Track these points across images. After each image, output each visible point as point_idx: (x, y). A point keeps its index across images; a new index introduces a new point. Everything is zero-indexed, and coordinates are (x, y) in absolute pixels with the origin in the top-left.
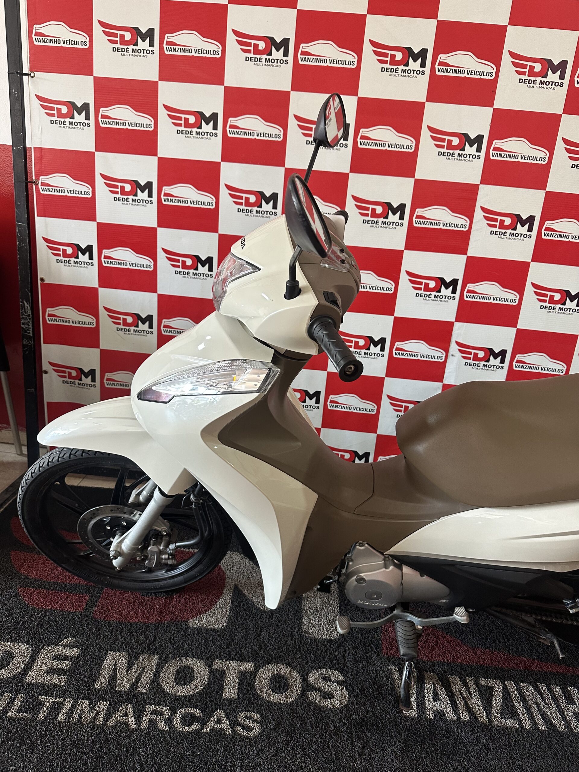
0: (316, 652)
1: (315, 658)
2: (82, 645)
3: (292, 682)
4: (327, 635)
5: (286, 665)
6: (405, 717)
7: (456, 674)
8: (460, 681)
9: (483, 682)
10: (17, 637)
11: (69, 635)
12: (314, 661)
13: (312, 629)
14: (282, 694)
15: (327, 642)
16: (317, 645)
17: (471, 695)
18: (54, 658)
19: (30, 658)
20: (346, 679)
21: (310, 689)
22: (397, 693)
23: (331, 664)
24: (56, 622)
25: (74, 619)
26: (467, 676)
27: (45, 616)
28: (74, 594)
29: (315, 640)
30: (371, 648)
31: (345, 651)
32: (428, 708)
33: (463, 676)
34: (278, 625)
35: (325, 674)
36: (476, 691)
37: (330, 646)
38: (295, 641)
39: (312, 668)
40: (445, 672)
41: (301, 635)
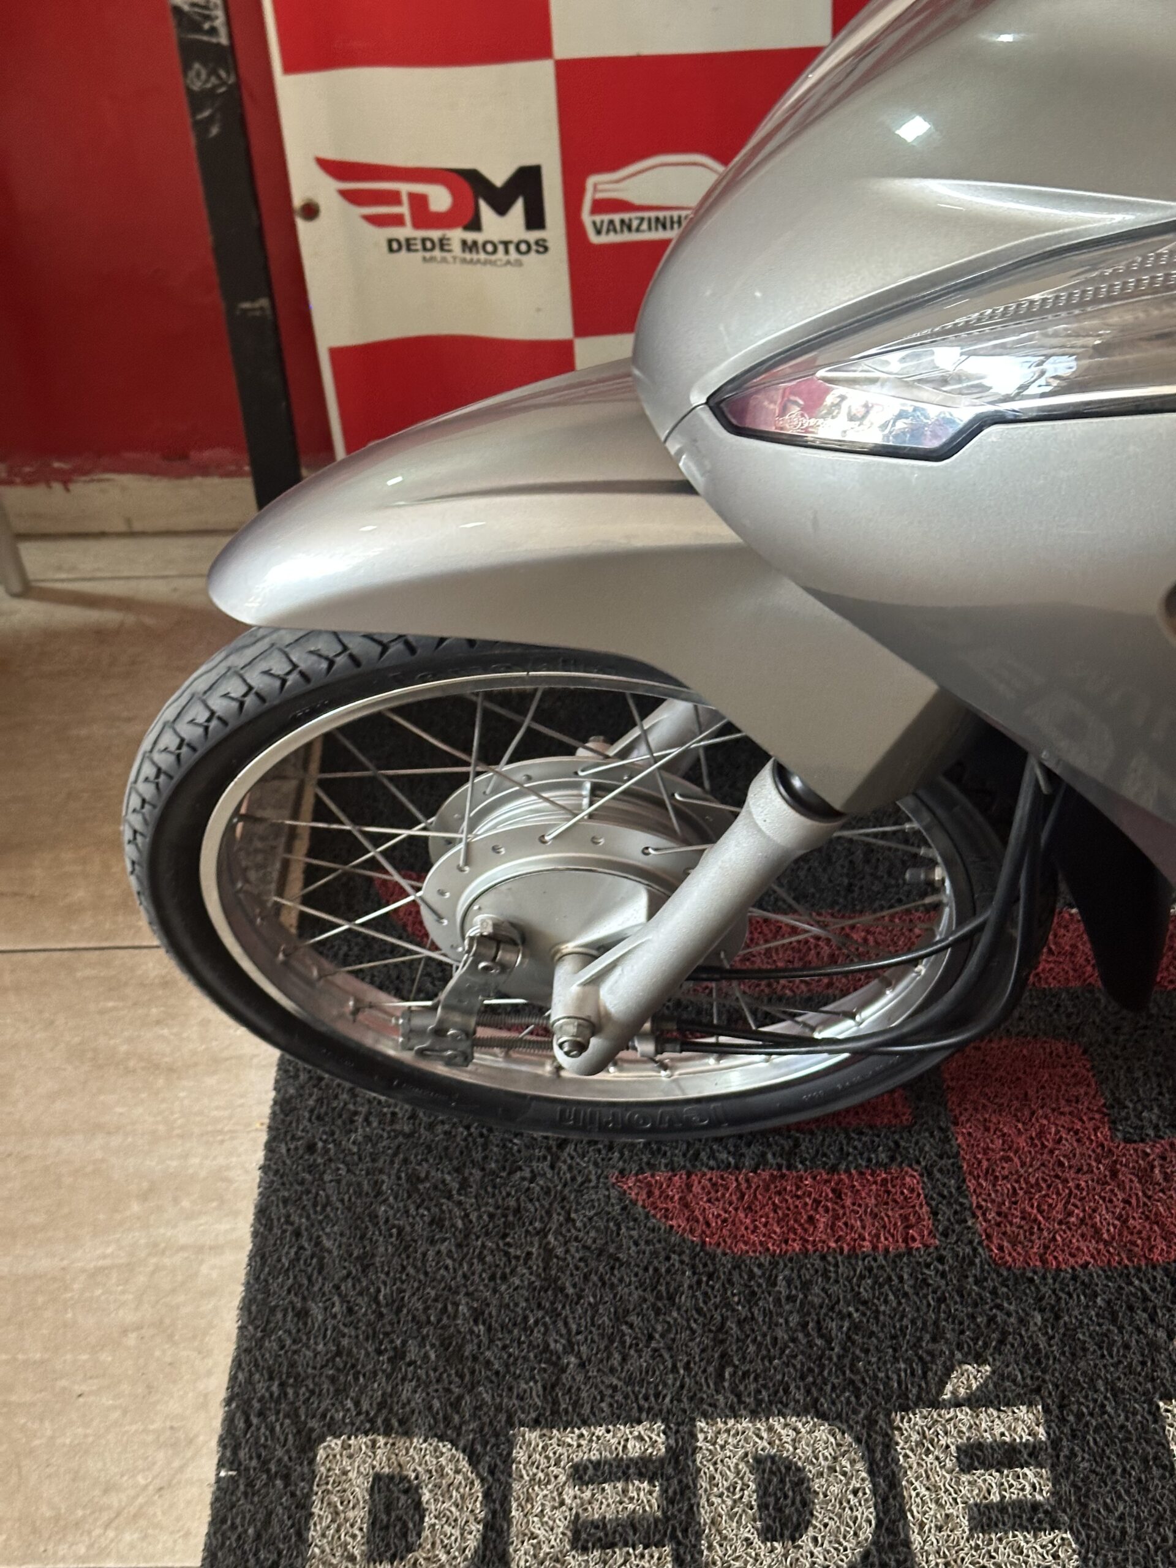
2: (1038, 1390)
10: (758, 1392)
11: (952, 1354)
18: (967, 1461)
19: (870, 1472)
24: (865, 1303)
25: (924, 1280)
27: (806, 1286)
28: (847, 1171)
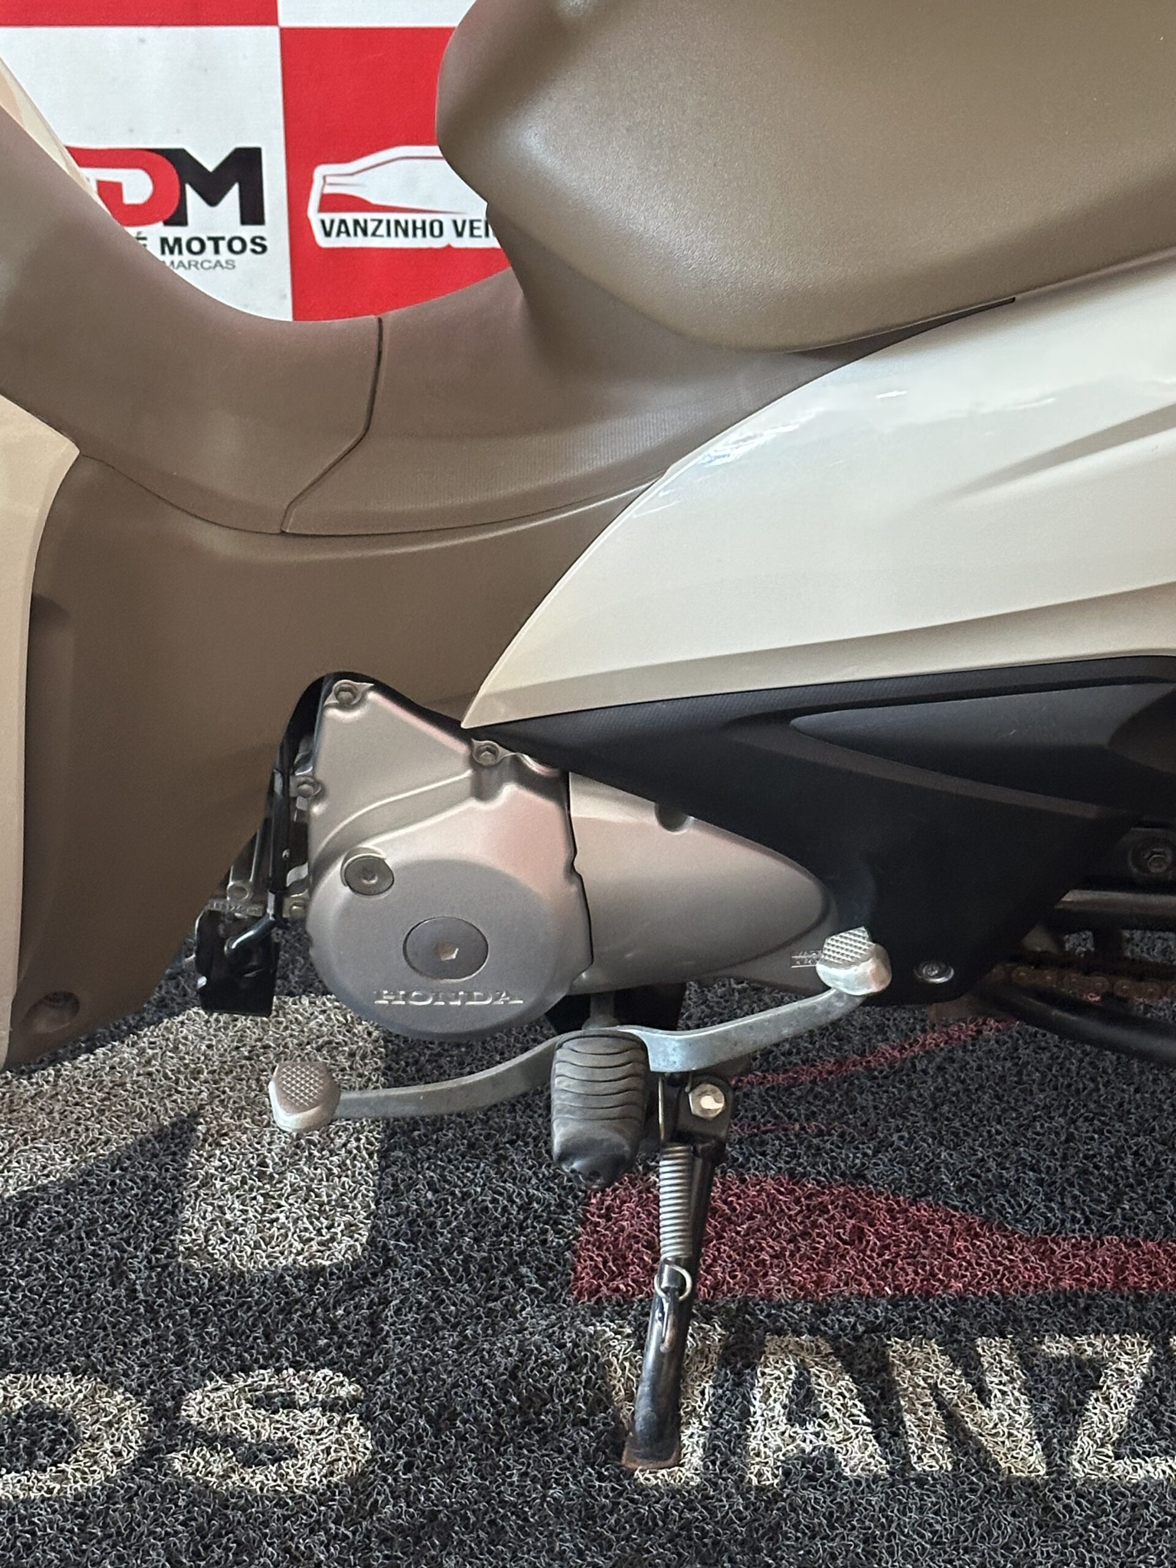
0: (234, 1317)
1: (222, 1339)
3: (97, 1426)
4: (299, 1254)
5: (74, 1374)
6: (641, 1489)
7: (930, 1332)
8: (943, 1353)
9: (1056, 1347)
12: (222, 1348)
13: (223, 1241)
14: (43, 1469)
15: (295, 1278)
16: (245, 1292)
17: (983, 1393)
20: (370, 1394)
21: (185, 1440)
22: (615, 1418)
23: (306, 1349)
26: (983, 1332)
29: (237, 1277)
30: (519, 1281)
31: (385, 1302)
32: (758, 1455)
33: (961, 1337)
34: (50, 1244)
35: (269, 1388)
36: (1012, 1381)
37: (311, 1291)
38: (132, 1293)
39: (203, 1374)
40: (873, 1329)
41: (165, 1267)
